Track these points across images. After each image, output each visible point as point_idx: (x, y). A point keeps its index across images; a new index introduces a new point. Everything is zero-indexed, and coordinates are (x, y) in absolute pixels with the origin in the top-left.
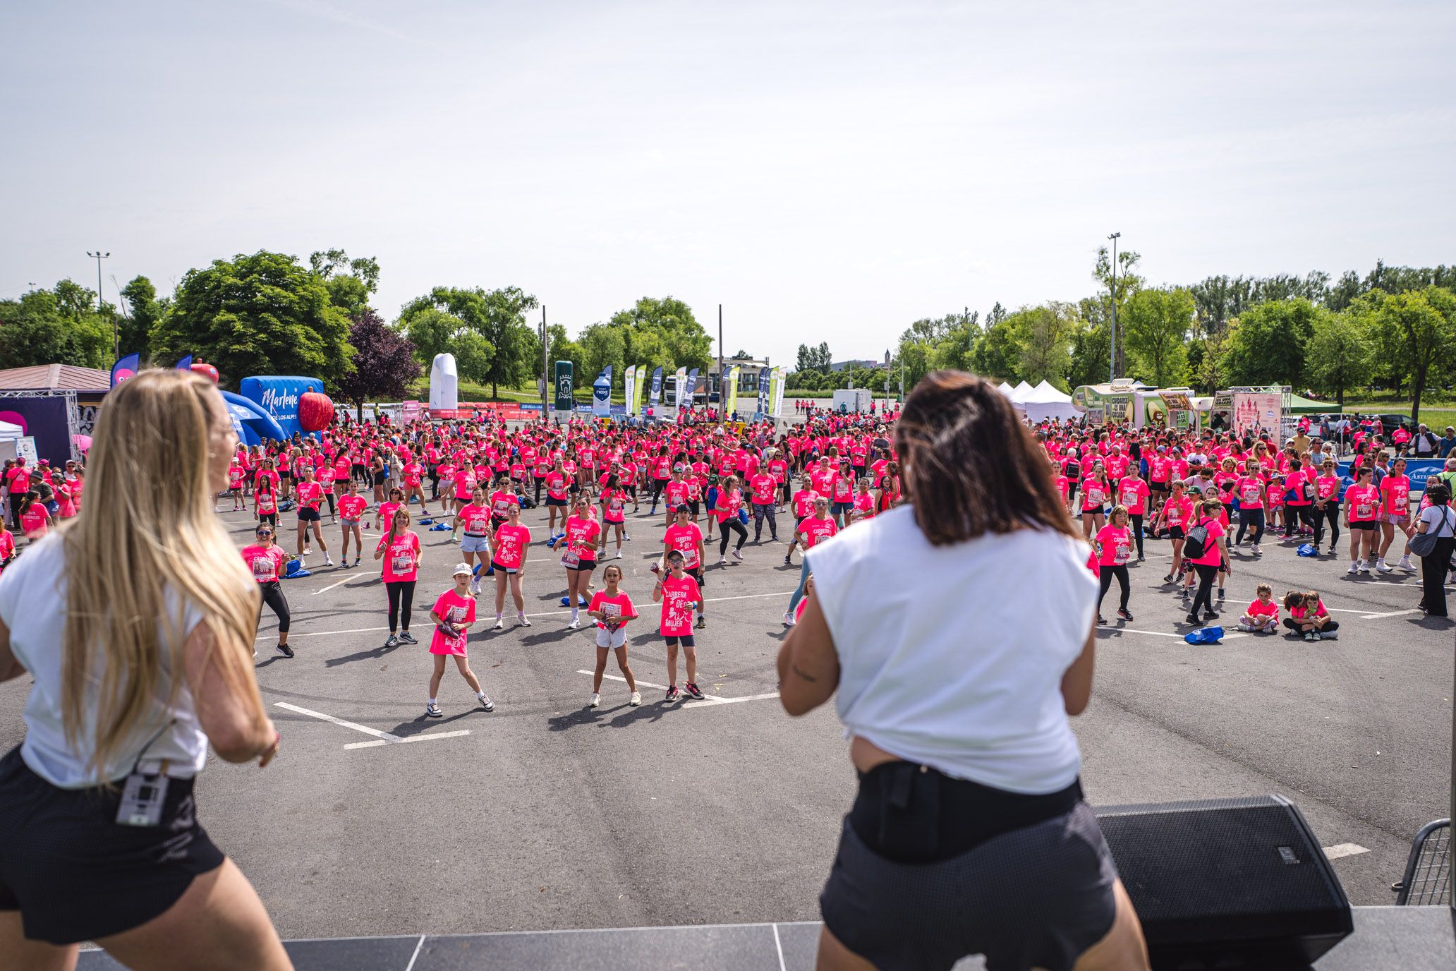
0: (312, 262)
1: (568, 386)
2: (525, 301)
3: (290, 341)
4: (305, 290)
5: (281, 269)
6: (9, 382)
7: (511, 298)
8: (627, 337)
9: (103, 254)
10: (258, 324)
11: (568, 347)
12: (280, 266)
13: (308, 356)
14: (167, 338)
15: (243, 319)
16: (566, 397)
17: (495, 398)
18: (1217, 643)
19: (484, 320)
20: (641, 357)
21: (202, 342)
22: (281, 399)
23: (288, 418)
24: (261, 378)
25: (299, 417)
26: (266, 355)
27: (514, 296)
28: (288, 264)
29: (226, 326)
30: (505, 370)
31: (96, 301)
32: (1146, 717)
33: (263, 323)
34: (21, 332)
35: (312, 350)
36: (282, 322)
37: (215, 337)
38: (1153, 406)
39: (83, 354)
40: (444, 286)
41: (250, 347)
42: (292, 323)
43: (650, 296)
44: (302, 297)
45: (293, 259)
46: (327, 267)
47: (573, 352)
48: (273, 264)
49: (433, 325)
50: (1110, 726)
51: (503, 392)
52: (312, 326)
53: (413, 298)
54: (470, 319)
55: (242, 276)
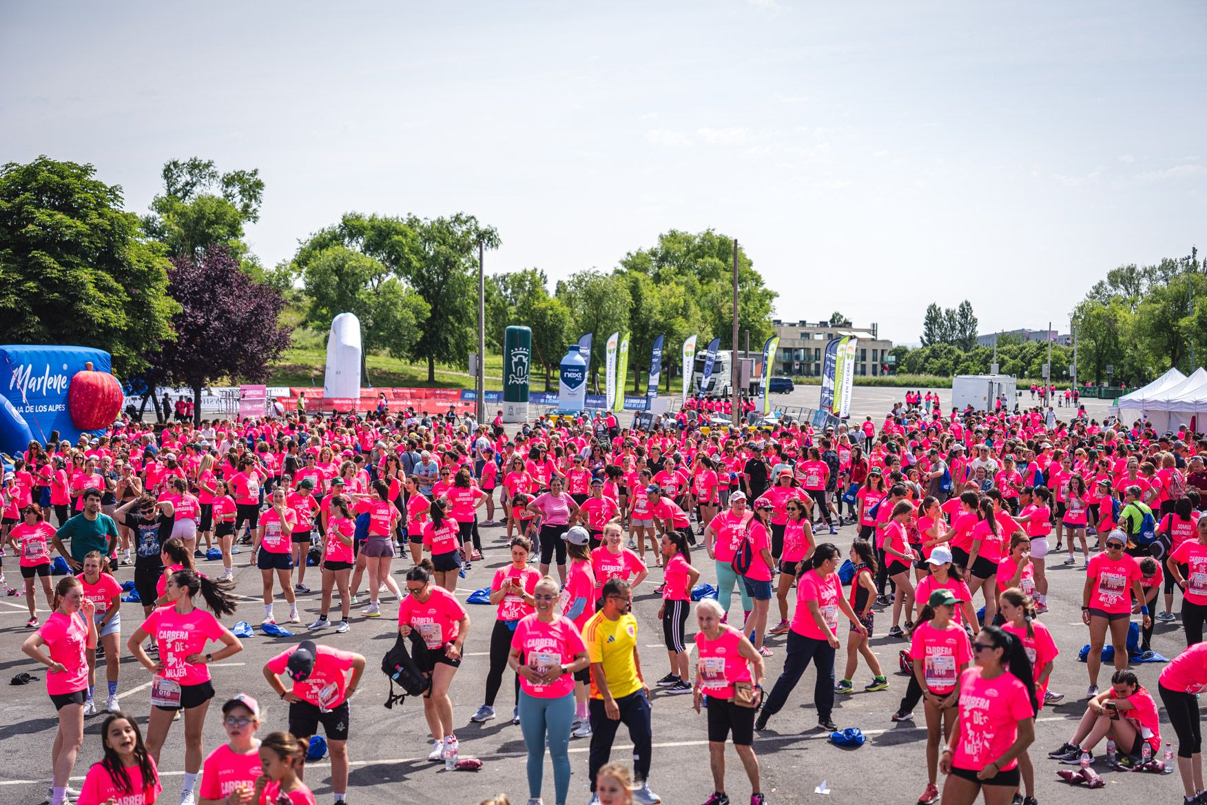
0: (166, 176)
1: (523, 364)
2: (481, 236)
3: (73, 292)
4: (101, 215)
5: (68, 186)
7: (459, 230)
8: (635, 290)
10: (25, 267)
11: (543, 305)
12: (66, 181)
13: (98, 315)
16: (520, 382)
17: (431, 383)
19: (415, 264)
20: (657, 323)
22: (40, 380)
23: (51, 409)
24: (10, 349)
25: (69, 407)
26: (34, 313)
27: (464, 228)
28: (78, 177)
30: (446, 339)
33: (34, 264)
35: (106, 306)
36: (61, 264)
40: (359, 213)
41: (11, 302)
42: (78, 265)
43: (681, 229)
44: (94, 227)
45: (86, 170)
46: (187, 184)
47: (550, 312)
48: (56, 178)
49: (339, 271)
51: (445, 372)
52: (109, 271)
53: (316, 230)
54: (395, 262)
55: (10, 194)
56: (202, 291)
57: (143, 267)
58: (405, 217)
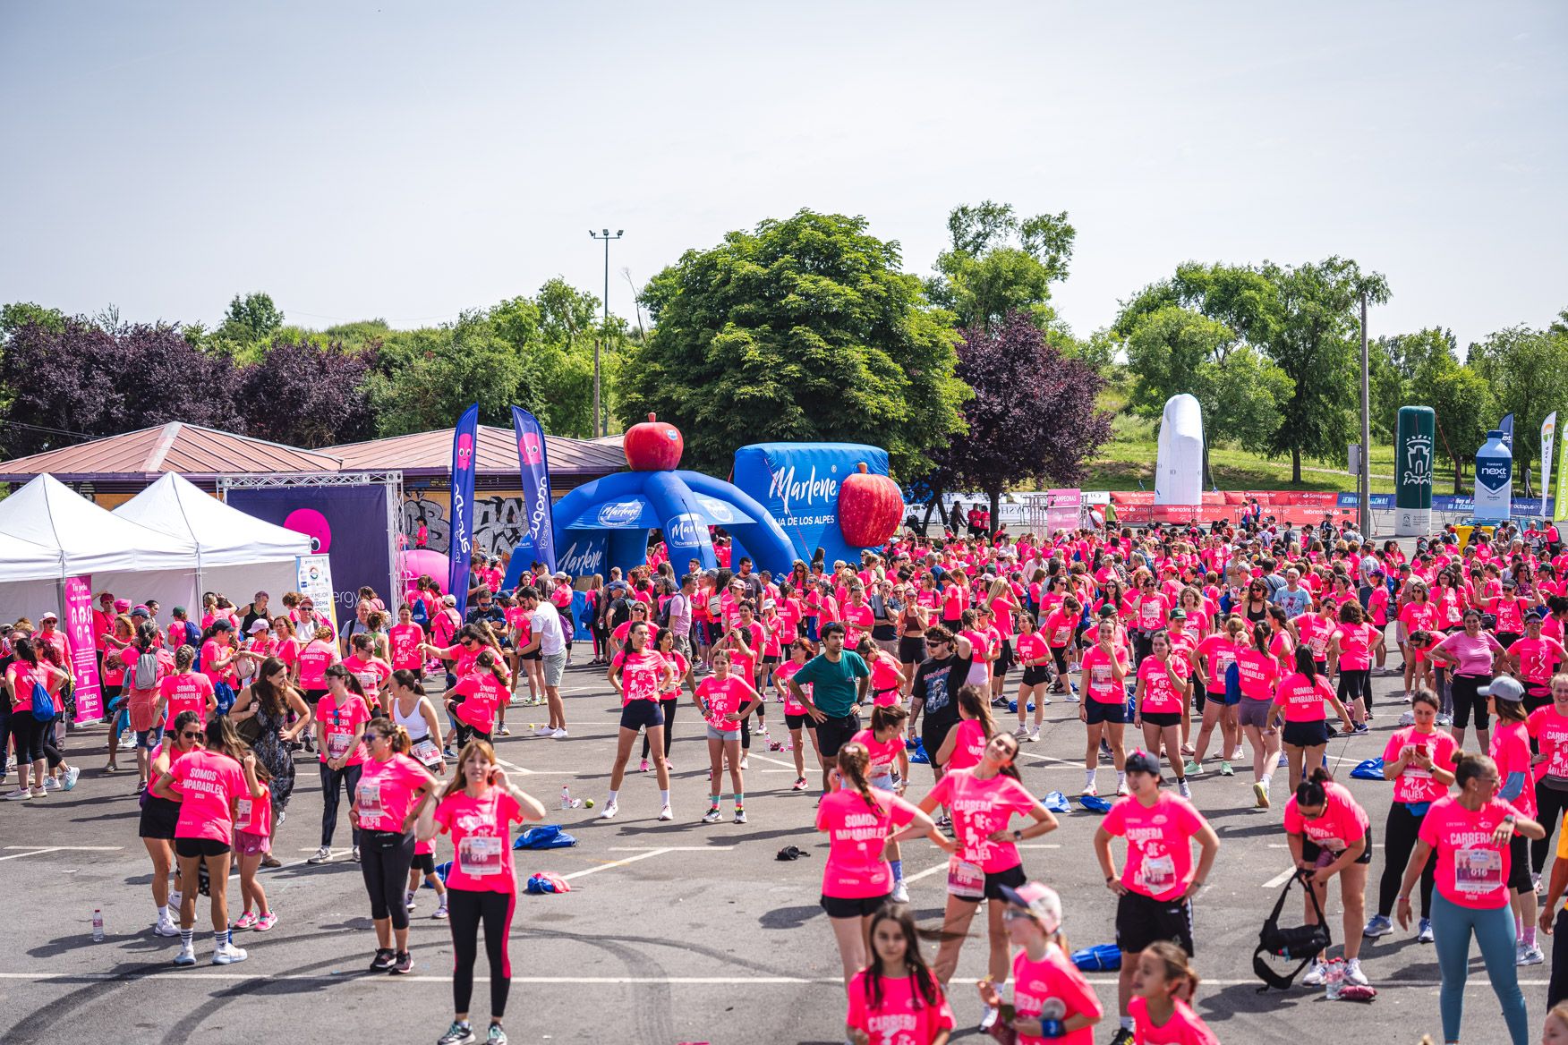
0: (953, 227)
1: (1424, 457)
2: (1364, 286)
3: (842, 377)
4: (874, 279)
5: (835, 245)
6: (395, 457)
7: (1333, 280)
9: (613, 234)
10: (786, 347)
11: (1450, 377)
12: (833, 238)
13: (871, 404)
14: (639, 376)
15: (763, 338)
16: (1419, 481)
17: (1297, 483)
19: (1274, 326)
21: (696, 382)
22: (804, 486)
23: (818, 521)
24: (768, 447)
25: (838, 519)
26: (797, 403)
27: (1340, 277)
28: (847, 233)
29: (733, 353)
30: (1317, 426)
31: (599, 312)
33: (796, 343)
34: (452, 372)
35: (882, 392)
36: (828, 341)
37: (716, 373)
39: (544, 407)
40: (1199, 262)
41: (769, 390)
42: (848, 342)
44: (867, 294)
45: (856, 223)
46: (979, 235)
47: (1460, 386)
48: (821, 236)
49: (1172, 339)
51: (1316, 469)
52: (885, 348)
54: (1247, 326)
55: (767, 258)
56: (998, 369)
57: (926, 342)
58: (1260, 265)
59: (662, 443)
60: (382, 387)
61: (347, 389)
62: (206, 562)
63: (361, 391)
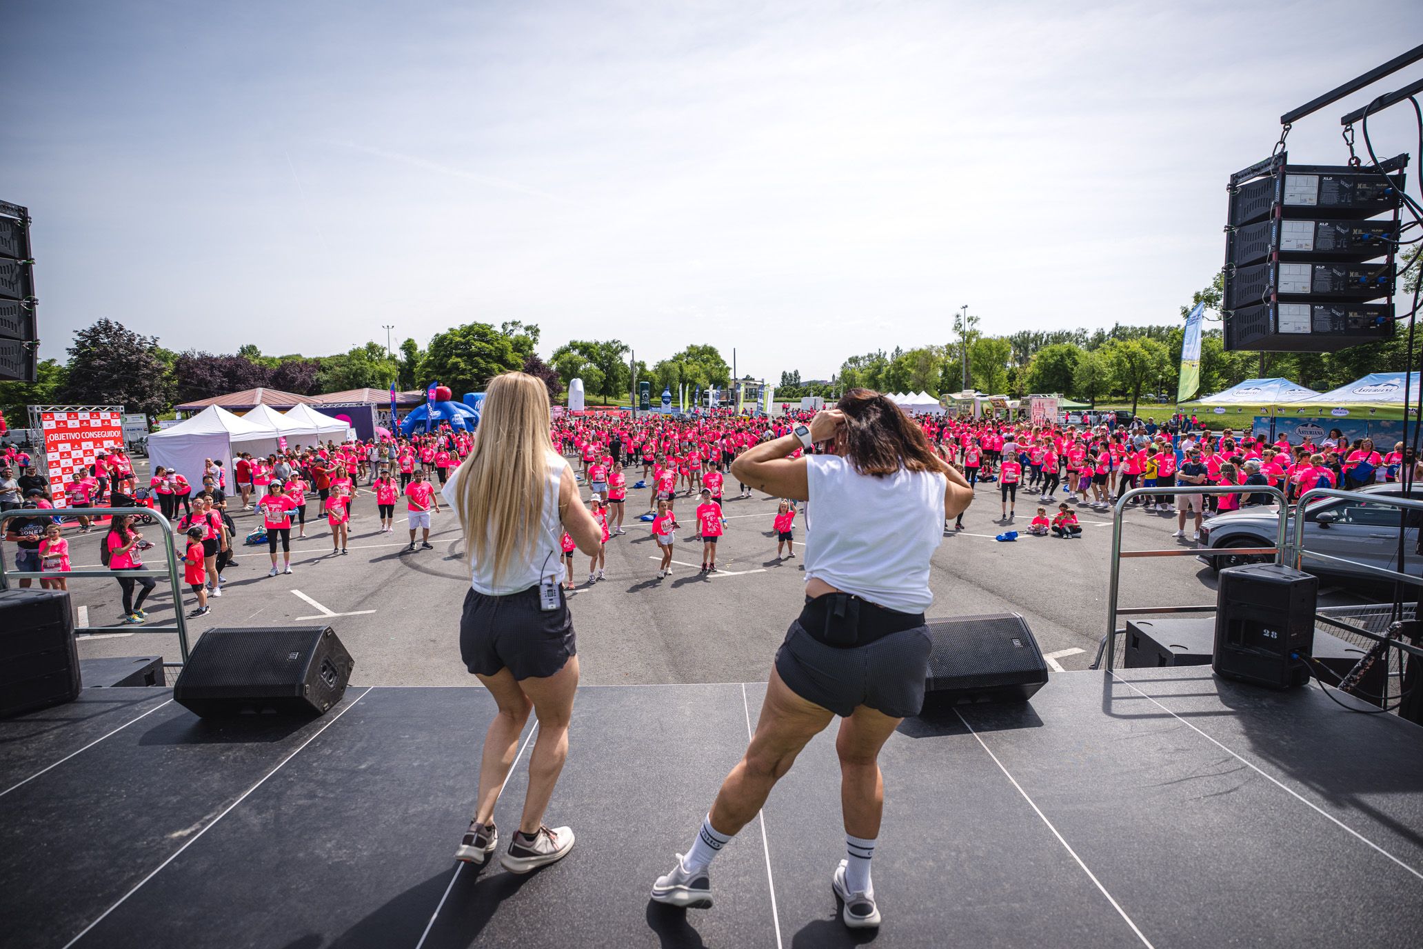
0: (503, 328)
1: (647, 396)
2: (623, 348)
4: (498, 343)
5: (485, 332)
7: (614, 346)
8: (681, 368)
9: (390, 327)
10: (473, 364)
14: (424, 373)
15: (465, 361)
16: (646, 403)
17: (605, 404)
18: (1014, 540)
19: (599, 359)
20: (689, 380)
21: (442, 374)
24: (474, 394)
26: (477, 381)
27: (616, 345)
28: (489, 329)
29: (456, 365)
30: (611, 388)
31: (386, 354)
32: (971, 582)
33: (475, 363)
34: (349, 371)
36: (485, 362)
37: (450, 371)
38: (986, 406)
39: (380, 383)
40: (576, 340)
41: (468, 377)
42: (491, 362)
43: (694, 344)
44: (496, 348)
45: (491, 326)
46: (511, 330)
48: (481, 330)
49: (570, 362)
50: (950, 587)
51: (610, 400)
53: (559, 347)
54: (591, 358)
55: (464, 337)
57: (514, 362)
58: (594, 341)
59: (446, 393)
60: (324, 377)
61: (310, 377)
62: (321, 431)
63: (315, 378)
